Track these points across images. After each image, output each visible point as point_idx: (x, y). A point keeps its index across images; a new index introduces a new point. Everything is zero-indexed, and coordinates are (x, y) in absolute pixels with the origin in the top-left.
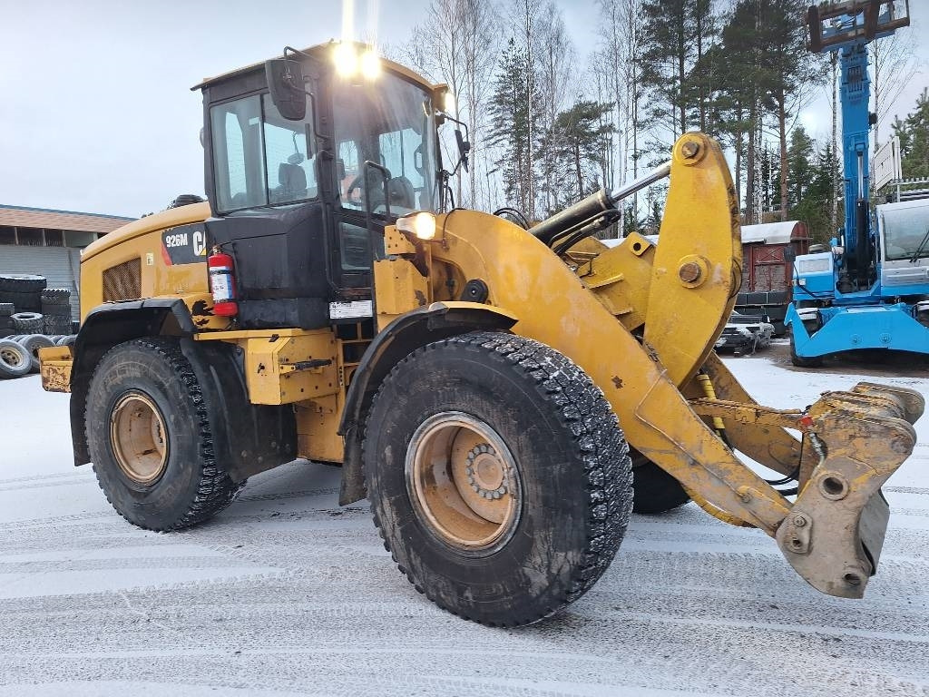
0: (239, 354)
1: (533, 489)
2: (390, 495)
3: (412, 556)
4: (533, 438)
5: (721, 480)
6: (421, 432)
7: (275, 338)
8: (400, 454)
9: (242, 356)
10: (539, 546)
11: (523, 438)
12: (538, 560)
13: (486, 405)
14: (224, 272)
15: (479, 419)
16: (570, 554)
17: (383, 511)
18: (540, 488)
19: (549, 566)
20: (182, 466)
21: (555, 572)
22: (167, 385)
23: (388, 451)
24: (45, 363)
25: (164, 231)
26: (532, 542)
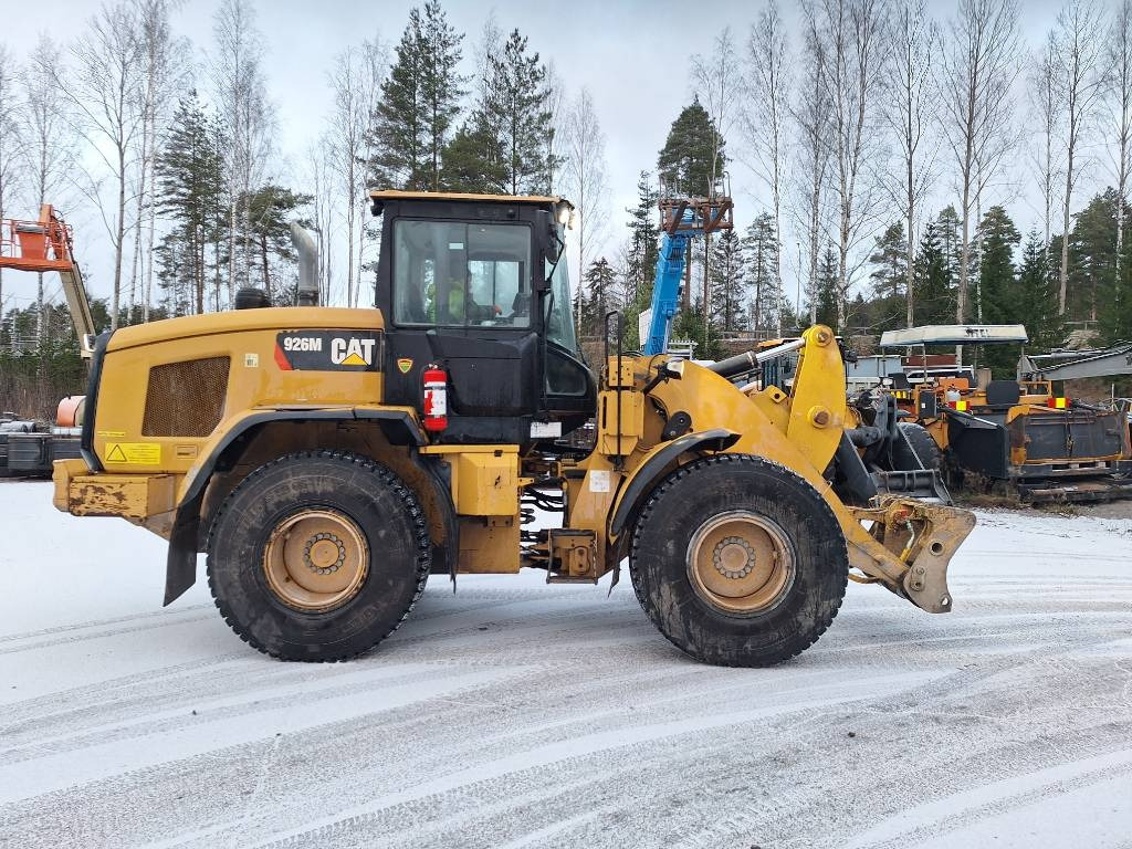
0: (445, 468)
1: (807, 561)
2: (669, 579)
3: (691, 627)
4: (810, 527)
5: (865, 553)
6: (703, 528)
7: (498, 453)
8: (682, 547)
9: (448, 470)
10: (811, 598)
11: (802, 526)
12: (809, 609)
13: (771, 504)
14: (442, 388)
15: (759, 513)
16: (832, 601)
17: (660, 595)
18: (813, 559)
19: (817, 613)
20: (391, 583)
21: (820, 615)
22: (376, 499)
23: (670, 545)
24: (76, 479)
25: (281, 331)
26: (805, 597)
